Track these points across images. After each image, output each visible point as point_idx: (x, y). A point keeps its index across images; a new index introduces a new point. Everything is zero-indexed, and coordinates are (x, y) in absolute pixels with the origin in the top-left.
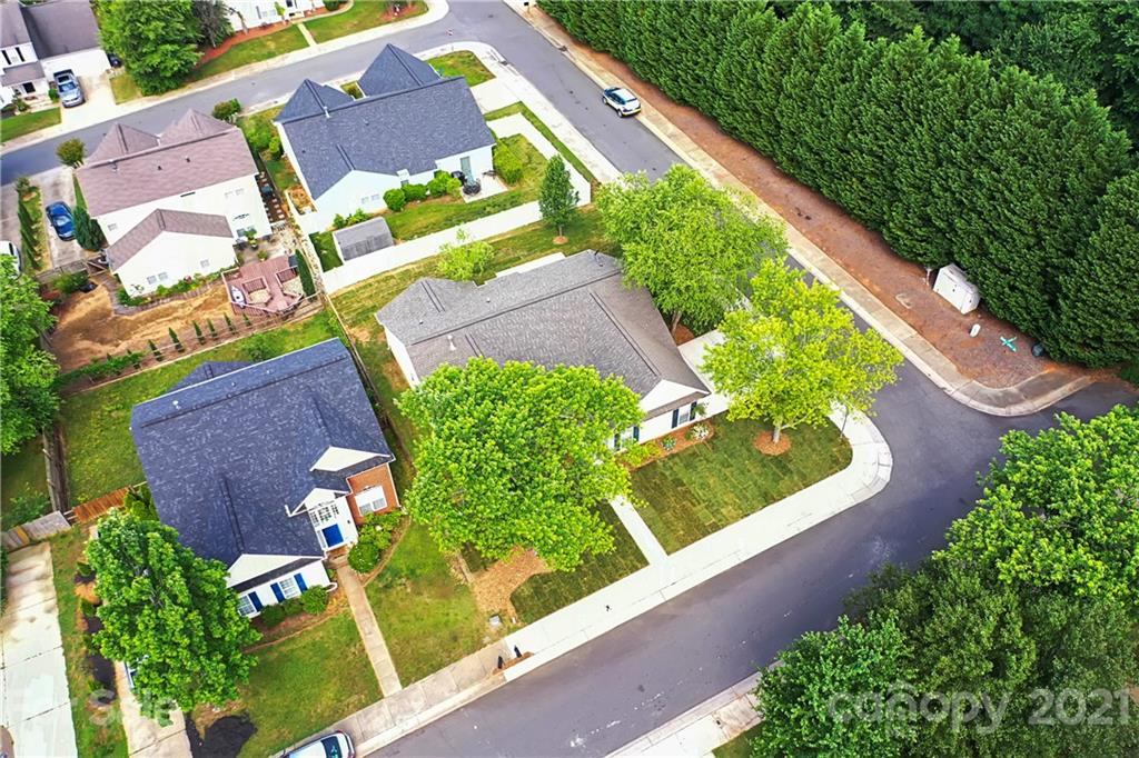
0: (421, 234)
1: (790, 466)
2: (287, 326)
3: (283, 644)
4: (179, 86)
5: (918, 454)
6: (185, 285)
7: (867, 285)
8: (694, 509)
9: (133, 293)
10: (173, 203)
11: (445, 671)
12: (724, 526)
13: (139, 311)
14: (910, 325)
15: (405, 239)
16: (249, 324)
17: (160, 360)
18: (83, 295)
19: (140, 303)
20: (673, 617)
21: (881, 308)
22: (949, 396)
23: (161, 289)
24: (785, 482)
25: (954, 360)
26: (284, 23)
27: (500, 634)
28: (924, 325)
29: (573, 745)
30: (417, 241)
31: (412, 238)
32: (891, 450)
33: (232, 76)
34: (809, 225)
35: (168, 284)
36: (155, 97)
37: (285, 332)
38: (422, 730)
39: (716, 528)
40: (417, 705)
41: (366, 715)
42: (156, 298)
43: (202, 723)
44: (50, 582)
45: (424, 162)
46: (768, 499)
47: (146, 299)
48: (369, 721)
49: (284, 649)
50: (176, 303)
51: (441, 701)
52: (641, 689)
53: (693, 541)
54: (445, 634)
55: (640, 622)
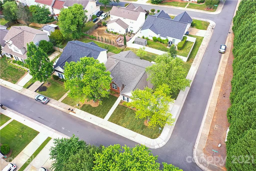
0: (153, 48)
1: (144, 129)
2: (118, 48)
3: (60, 85)
4: (157, 4)
5: (168, 151)
6: (116, 33)
7: (214, 118)
8: (121, 119)
9: (108, 30)
10: (122, 19)
11: (66, 105)
12: (120, 125)
13: (107, 33)
14: (209, 132)
15: (149, 47)
16: (114, 44)
17: (99, 41)
18: (105, 26)
19: (108, 32)
20: (95, 129)
21: (209, 124)
22: (193, 150)
23: (112, 32)
24: (139, 130)
25: (207, 146)
26: (186, 1)
27: (76, 107)
28: (212, 135)
29: (62, 128)
30: (151, 48)
31: (150, 47)
32: (164, 145)
33: (166, 6)
34: (222, 98)
35: (114, 32)
36: (152, 4)
37: (116, 48)
38: (55, 108)
39: (119, 124)
40: (59, 105)
41: (54, 100)
42: (110, 33)
43: (44, 85)
44: (55, 57)
45: (165, 35)
46: (132, 129)
47: (109, 32)
48: (53, 102)
49: (60, 86)
50: (112, 35)
51: (61, 107)
52: (78, 132)
53: (113, 123)
54: (73, 101)
55: (91, 124)
